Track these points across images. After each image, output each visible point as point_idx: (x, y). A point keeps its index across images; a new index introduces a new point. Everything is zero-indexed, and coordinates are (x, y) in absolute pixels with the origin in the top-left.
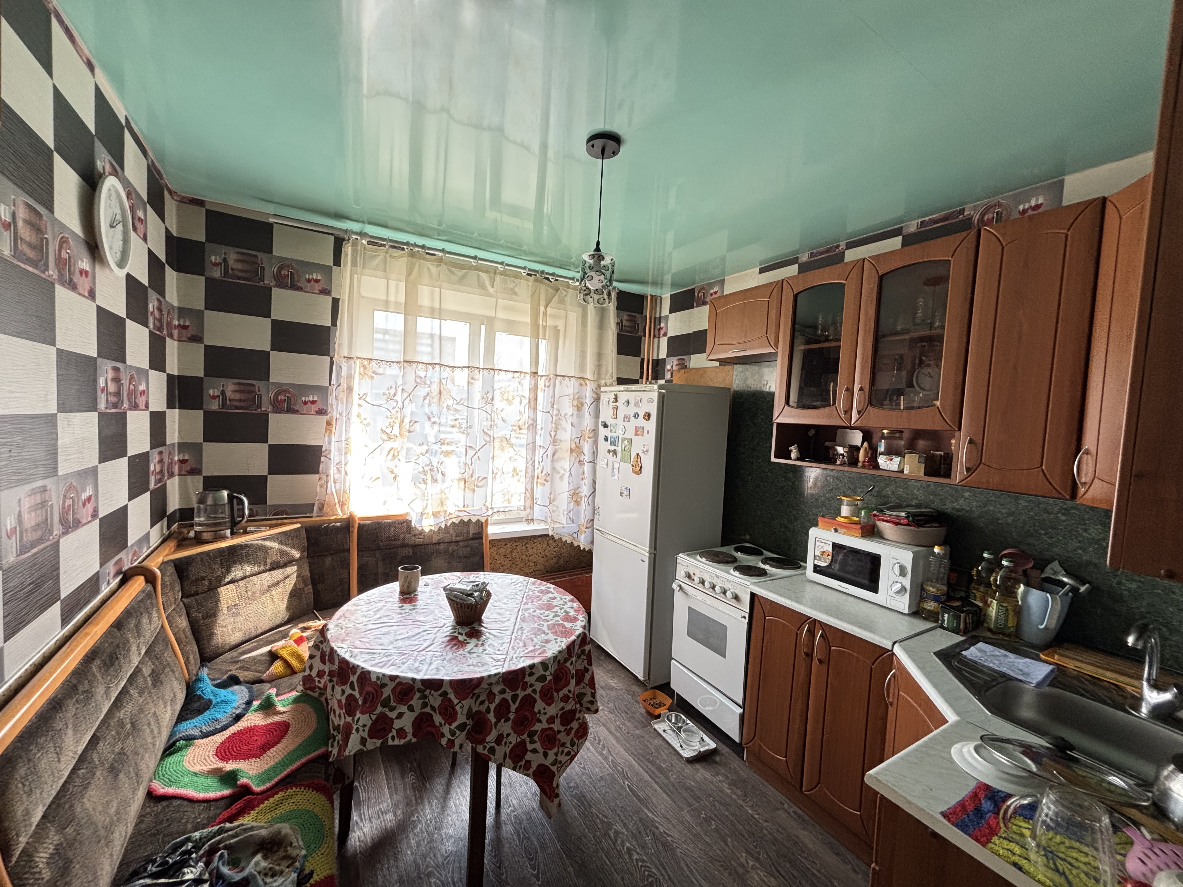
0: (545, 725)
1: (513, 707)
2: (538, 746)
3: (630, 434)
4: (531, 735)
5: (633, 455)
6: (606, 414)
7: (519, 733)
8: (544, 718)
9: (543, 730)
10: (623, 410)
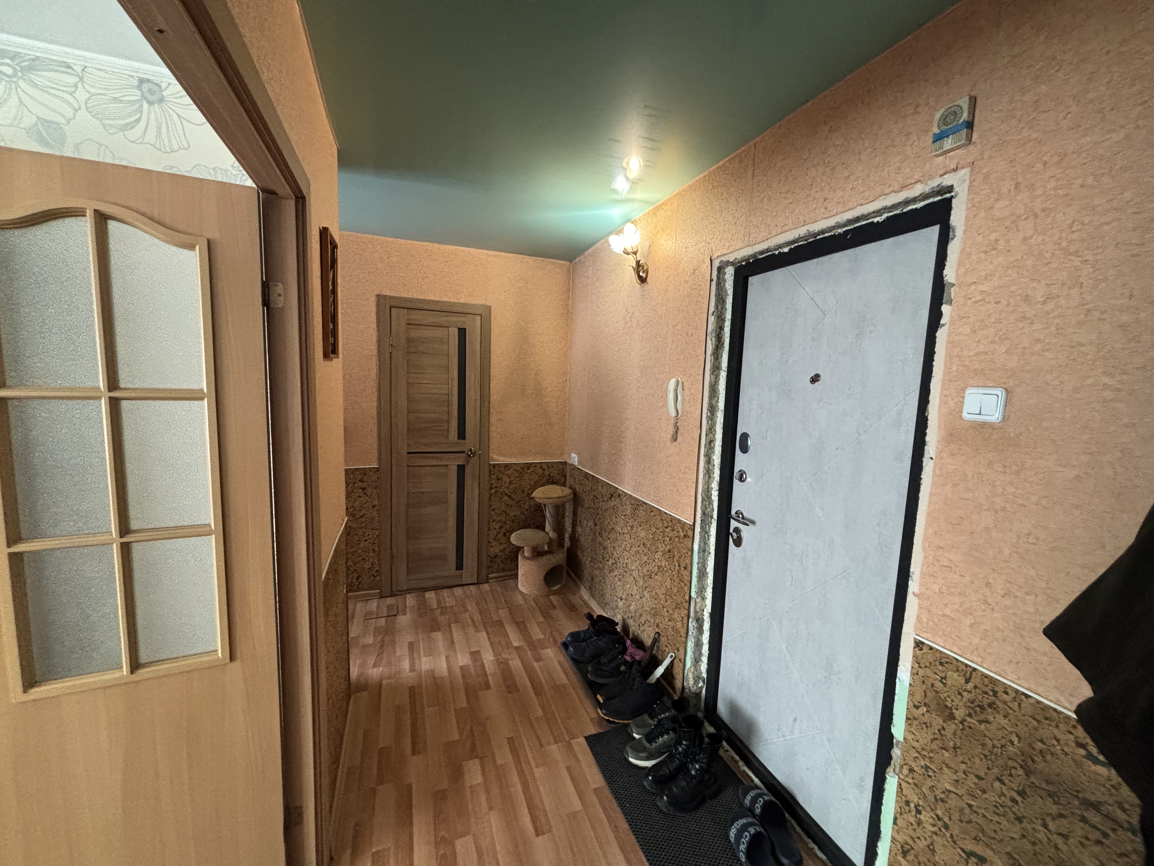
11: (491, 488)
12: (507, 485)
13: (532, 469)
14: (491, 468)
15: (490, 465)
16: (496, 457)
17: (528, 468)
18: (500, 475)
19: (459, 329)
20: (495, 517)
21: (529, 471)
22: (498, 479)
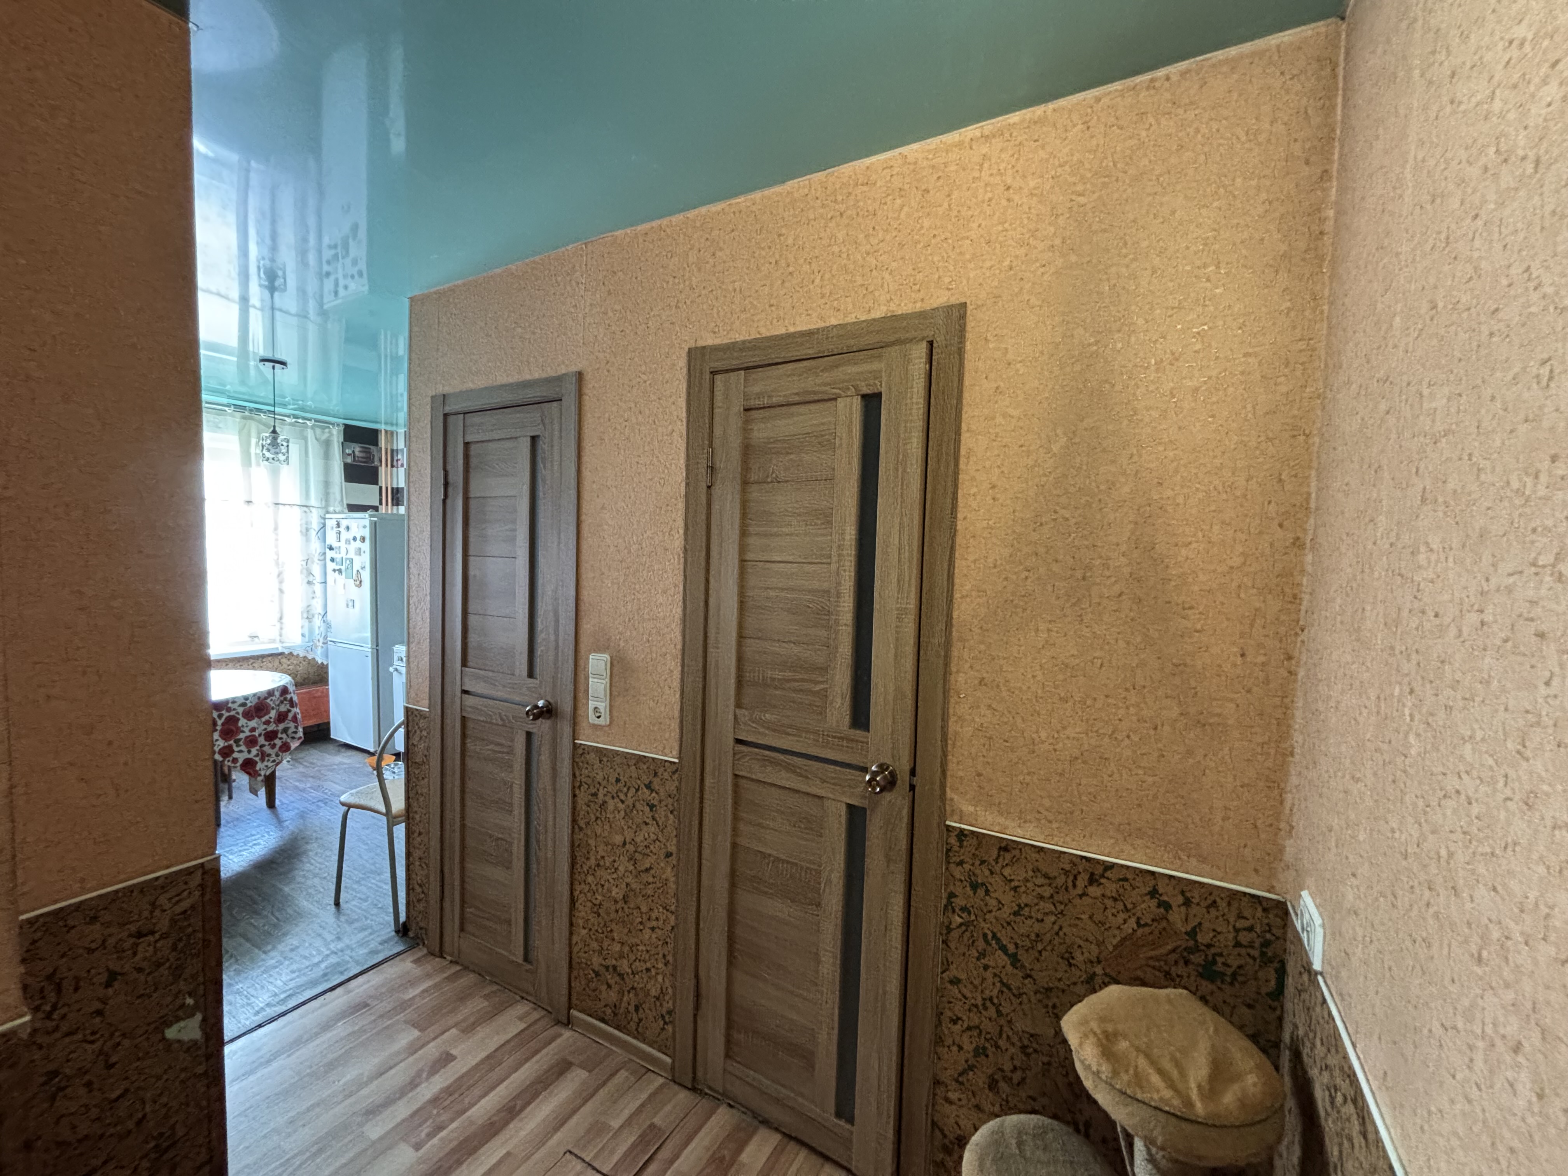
0: (248, 734)
1: (220, 722)
2: (243, 748)
3: (352, 555)
4: (237, 742)
5: (355, 572)
6: (331, 539)
7: (226, 740)
8: (246, 730)
9: (247, 737)
10: (345, 535)
11: (949, 907)
12: (1005, 913)
13: (1111, 888)
14: (953, 841)
15: (949, 829)
16: (968, 809)
17: (1093, 880)
18: (982, 874)
19: (864, 396)
20: (959, 1009)
21: (1093, 890)
22: (975, 887)
